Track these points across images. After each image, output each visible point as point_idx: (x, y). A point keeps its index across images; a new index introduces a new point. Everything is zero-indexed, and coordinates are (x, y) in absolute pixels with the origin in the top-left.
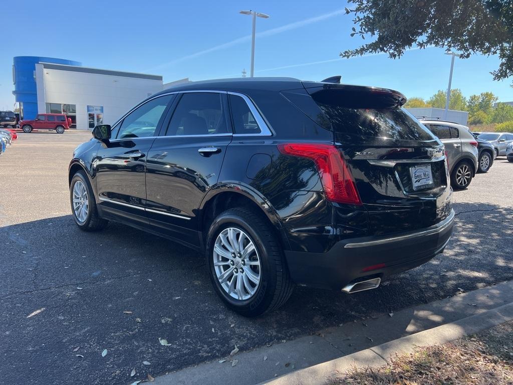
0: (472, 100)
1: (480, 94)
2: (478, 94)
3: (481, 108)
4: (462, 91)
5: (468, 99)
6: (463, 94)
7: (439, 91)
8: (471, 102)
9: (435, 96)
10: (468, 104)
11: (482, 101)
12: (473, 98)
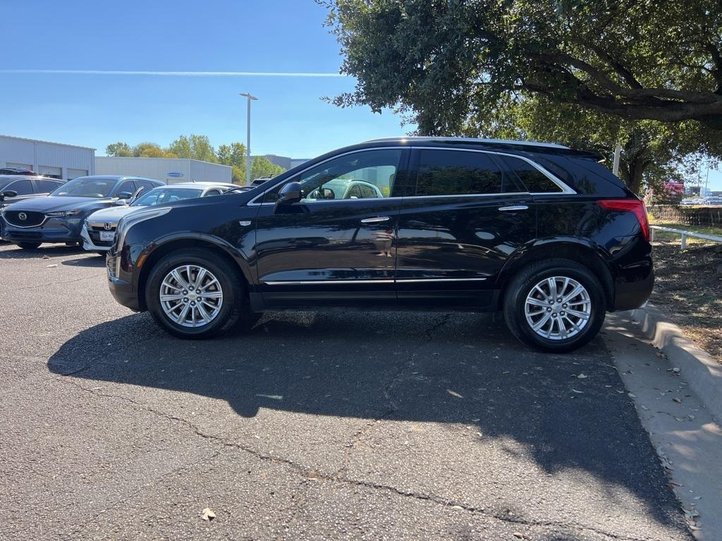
0: (222, 151)
1: (230, 145)
2: (228, 145)
3: (233, 161)
4: (210, 139)
5: (217, 149)
6: (211, 144)
7: (181, 137)
8: (221, 154)
9: (176, 142)
10: (218, 156)
11: (234, 153)
12: (223, 149)
